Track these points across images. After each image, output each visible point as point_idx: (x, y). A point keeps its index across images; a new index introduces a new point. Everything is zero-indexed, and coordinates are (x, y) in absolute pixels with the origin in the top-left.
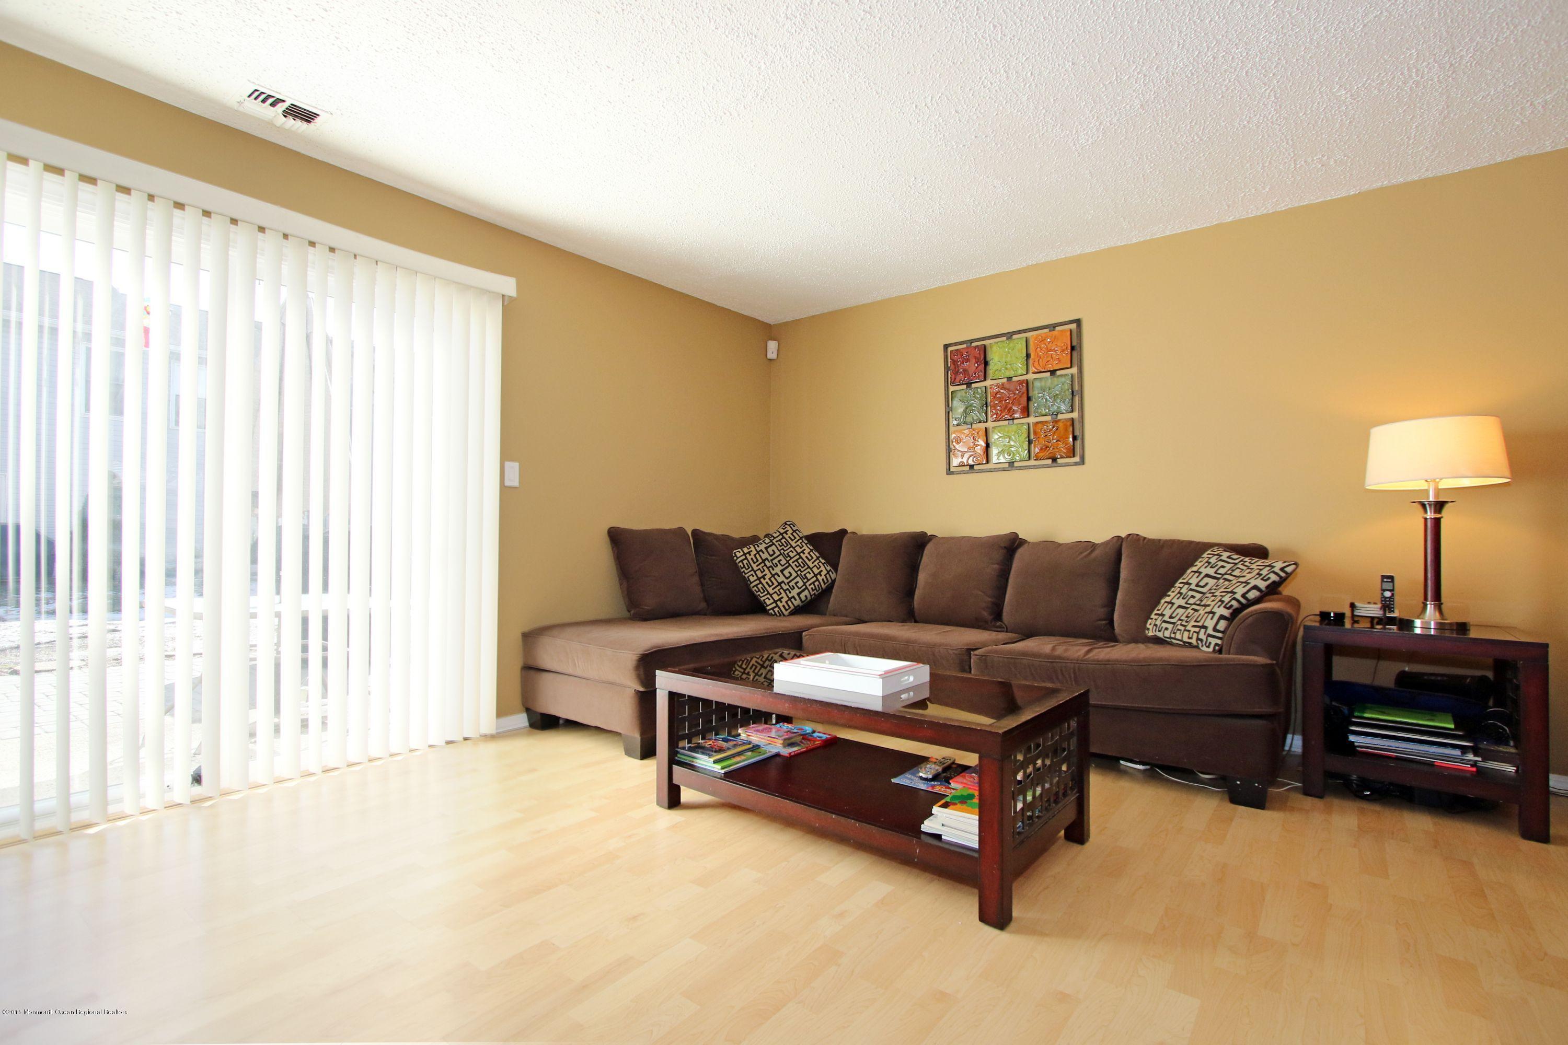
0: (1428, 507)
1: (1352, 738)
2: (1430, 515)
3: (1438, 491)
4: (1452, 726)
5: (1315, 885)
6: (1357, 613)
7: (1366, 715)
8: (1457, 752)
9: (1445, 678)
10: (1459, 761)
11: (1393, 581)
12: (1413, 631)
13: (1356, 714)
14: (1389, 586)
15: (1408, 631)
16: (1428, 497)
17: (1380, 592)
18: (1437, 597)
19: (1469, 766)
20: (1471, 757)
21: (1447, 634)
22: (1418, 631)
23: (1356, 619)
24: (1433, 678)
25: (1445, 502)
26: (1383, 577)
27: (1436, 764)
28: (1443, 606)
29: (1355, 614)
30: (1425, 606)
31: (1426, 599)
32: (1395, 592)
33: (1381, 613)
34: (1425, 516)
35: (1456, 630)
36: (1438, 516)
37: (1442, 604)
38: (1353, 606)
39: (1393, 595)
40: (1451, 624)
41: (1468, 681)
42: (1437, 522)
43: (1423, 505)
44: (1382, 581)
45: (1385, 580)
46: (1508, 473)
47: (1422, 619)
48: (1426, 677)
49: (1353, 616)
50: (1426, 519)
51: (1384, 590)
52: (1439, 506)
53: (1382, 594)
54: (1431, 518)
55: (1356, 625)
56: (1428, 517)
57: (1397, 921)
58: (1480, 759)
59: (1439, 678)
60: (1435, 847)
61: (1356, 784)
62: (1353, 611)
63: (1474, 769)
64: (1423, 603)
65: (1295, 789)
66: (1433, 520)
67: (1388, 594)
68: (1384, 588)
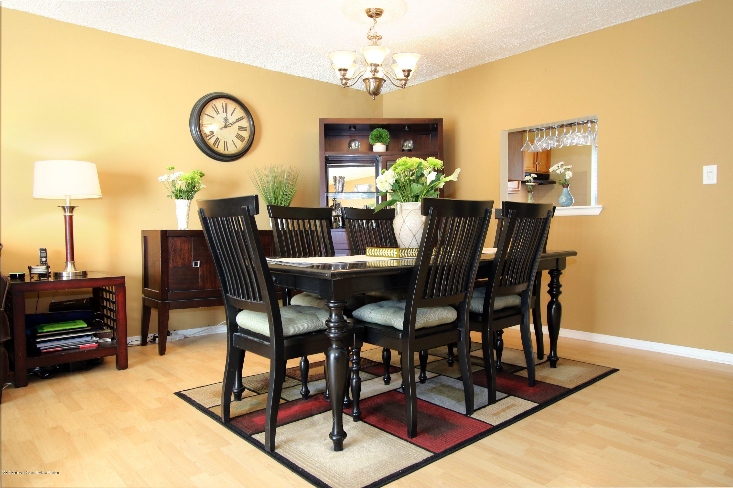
0: (66, 209)
1: (39, 346)
2: (68, 214)
3: (71, 200)
4: (86, 325)
5: (55, 428)
6: (33, 272)
7: (45, 330)
8: (89, 338)
9: (74, 302)
10: (90, 342)
11: (46, 252)
12: (62, 278)
13: (39, 331)
14: (44, 255)
15: (59, 279)
16: (66, 204)
17: (40, 258)
18: (73, 259)
19: (95, 343)
20: (95, 339)
21: (78, 278)
22: (65, 278)
23: (32, 276)
24: (68, 303)
25: (74, 207)
26: (41, 250)
27: (80, 347)
28: (75, 263)
29: (32, 273)
30: (67, 264)
31: (67, 260)
32: (48, 258)
33: (46, 270)
34: (65, 214)
35: (82, 275)
36: (71, 214)
37: (75, 262)
38: (30, 268)
39: (46, 259)
40: (80, 272)
41: (85, 301)
42: (71, 217)
43: (64, 208)
44: (41, 252)
45: (42, 251)
46: (101, 194)
47: (66, 271)
48: (65, 303)
49: (31, 274)
50: (65, 216)
51: (42, 257)
52: (72, 209)
53: (41, 259)
54: (68, 216)
55: (32, 280)
56: (67, 215)
57: (99, 425)
58: (98, 339)
59: (71, 303)
60: (92, 388)
61: (40, 372)
62: (30, 271)
63: (97, 344)
64: (66, 263)
65: (9, 387)
66: (69, 217)
67: (44, 259)
68: (41, 256)
